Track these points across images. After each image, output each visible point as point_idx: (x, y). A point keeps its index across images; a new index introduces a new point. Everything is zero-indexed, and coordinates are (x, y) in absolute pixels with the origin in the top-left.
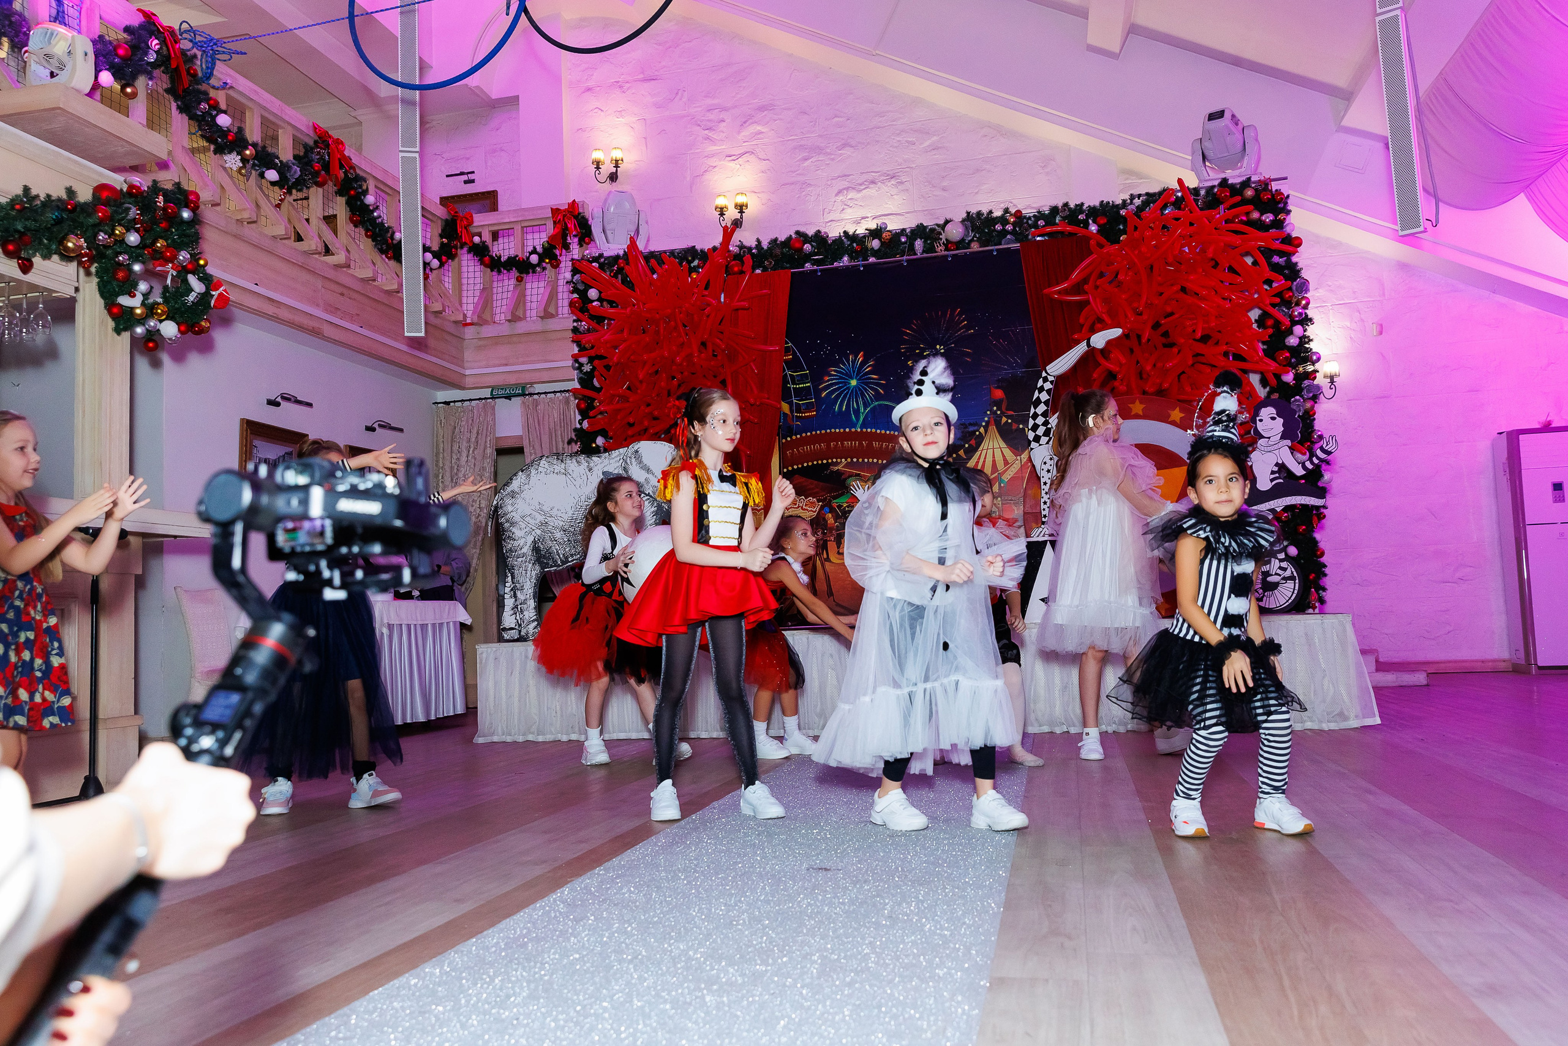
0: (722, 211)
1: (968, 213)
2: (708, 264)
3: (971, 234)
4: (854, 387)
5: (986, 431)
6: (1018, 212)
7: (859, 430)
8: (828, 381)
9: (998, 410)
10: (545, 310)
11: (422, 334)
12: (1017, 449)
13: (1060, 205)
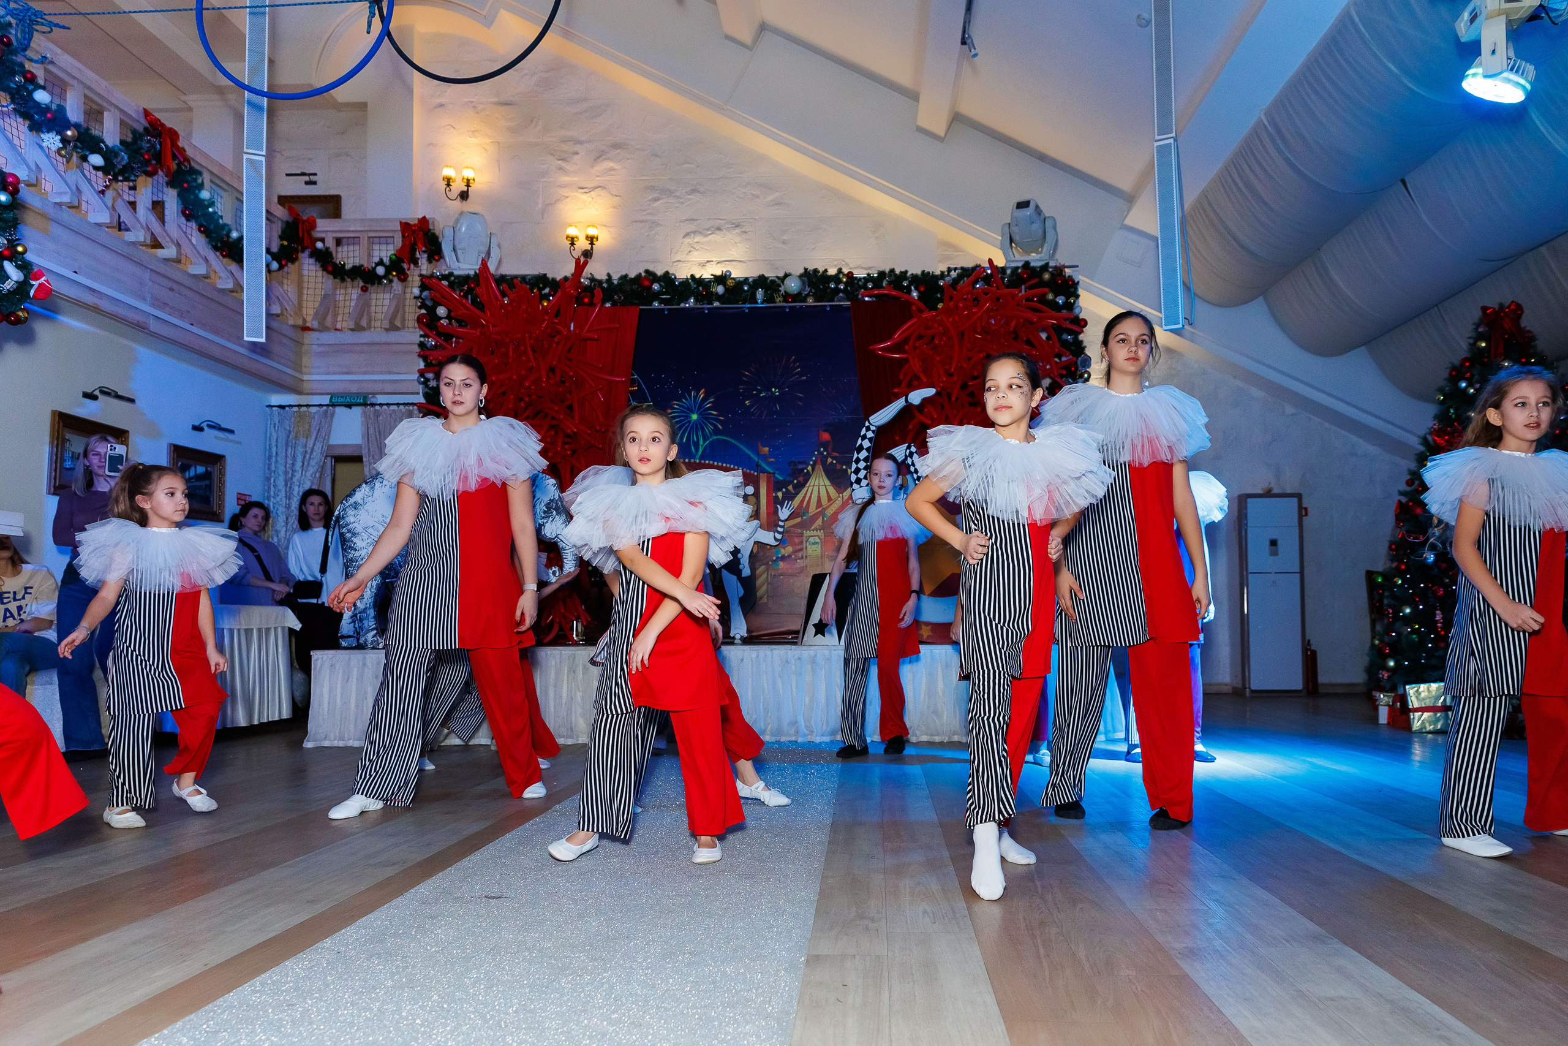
0: (572, 241)
1: (806, 269)
2: (559, 294)
3: (808, 289)
4: (695, 421)
5: (813, 470)
6: (851, 273)
7: (698, 461)
8: (671, 413)
9: (824, 451)
10: (391, 322)
11: (263, 340)
12: (840, 488)
13: (887, 271)
